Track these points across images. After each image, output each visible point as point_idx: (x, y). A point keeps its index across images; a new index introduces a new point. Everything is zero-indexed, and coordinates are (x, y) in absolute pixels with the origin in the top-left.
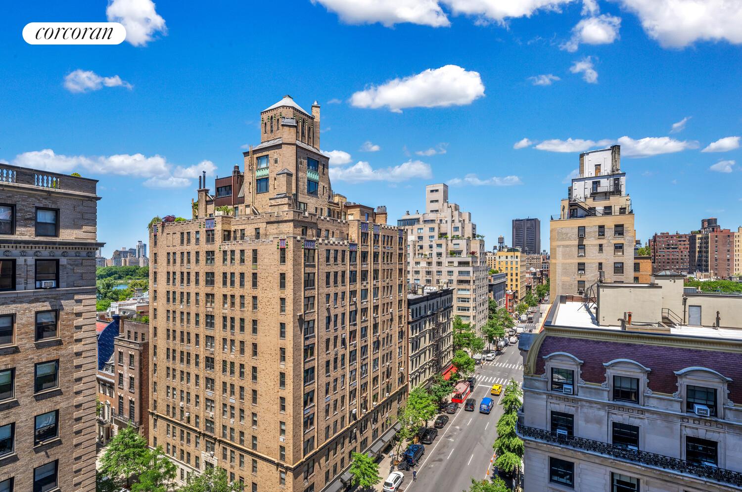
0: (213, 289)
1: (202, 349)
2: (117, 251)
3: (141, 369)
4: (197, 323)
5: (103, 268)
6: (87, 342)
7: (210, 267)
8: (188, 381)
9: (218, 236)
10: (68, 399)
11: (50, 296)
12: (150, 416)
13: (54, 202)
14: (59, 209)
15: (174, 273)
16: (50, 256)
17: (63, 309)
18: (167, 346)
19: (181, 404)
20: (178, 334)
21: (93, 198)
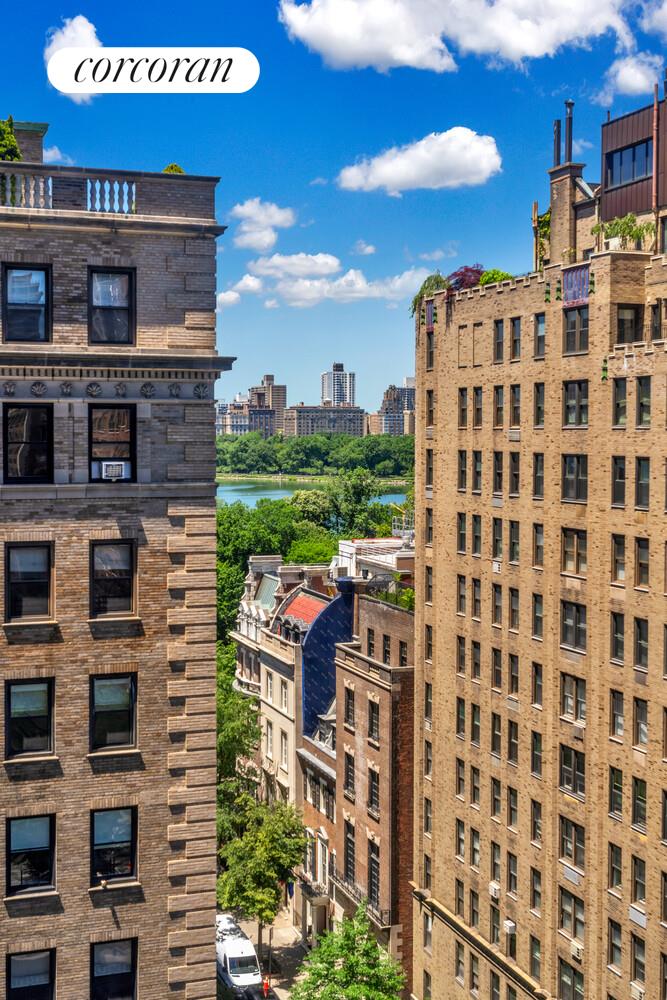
0: (582, 514)
1: (550, 718)
2: (393, 388)
3: (395, 752)
4: (537, 625)
5: (358, 439)
6: (196, 636)
7: (572, 437)
8: (511, 819)
9: (600, 327)
10: (155, 783)
11: (118, 503)
12: (416, 903)
13: (125, 252)
14: (135, 269)
15: (477, 455)
16: (118, 395)
17: (145, 543)
18: (457, 692)
19: (494, 885)
20: (486, 656)
21: (209, 229)
